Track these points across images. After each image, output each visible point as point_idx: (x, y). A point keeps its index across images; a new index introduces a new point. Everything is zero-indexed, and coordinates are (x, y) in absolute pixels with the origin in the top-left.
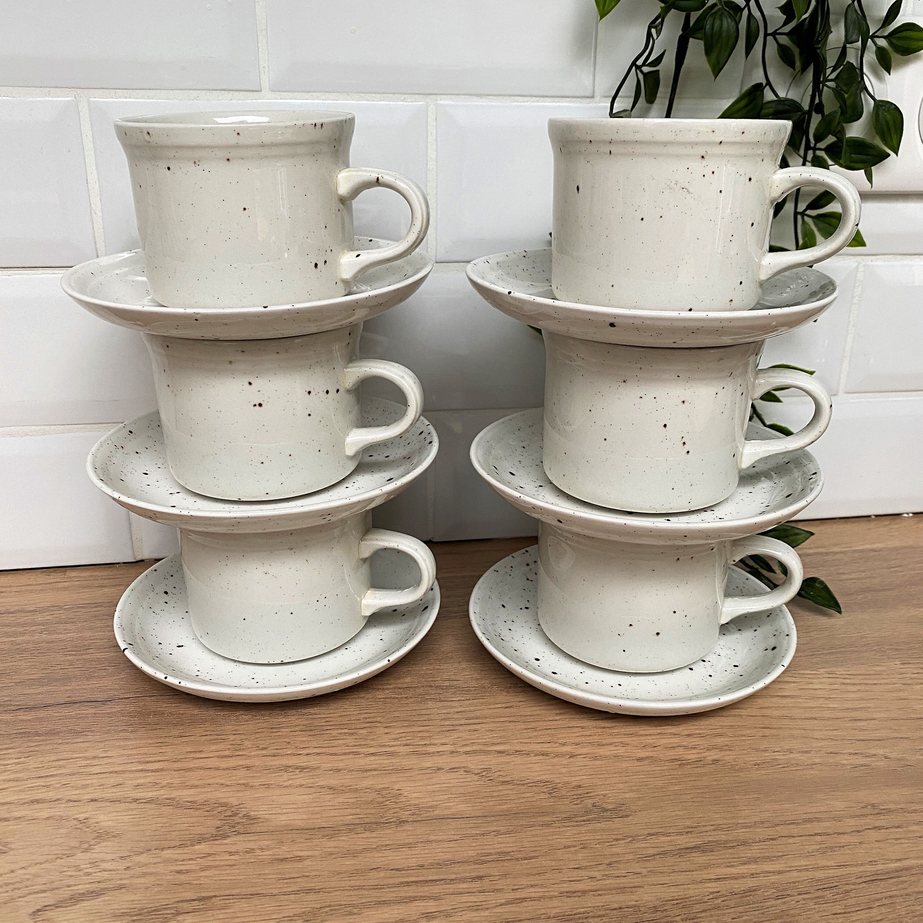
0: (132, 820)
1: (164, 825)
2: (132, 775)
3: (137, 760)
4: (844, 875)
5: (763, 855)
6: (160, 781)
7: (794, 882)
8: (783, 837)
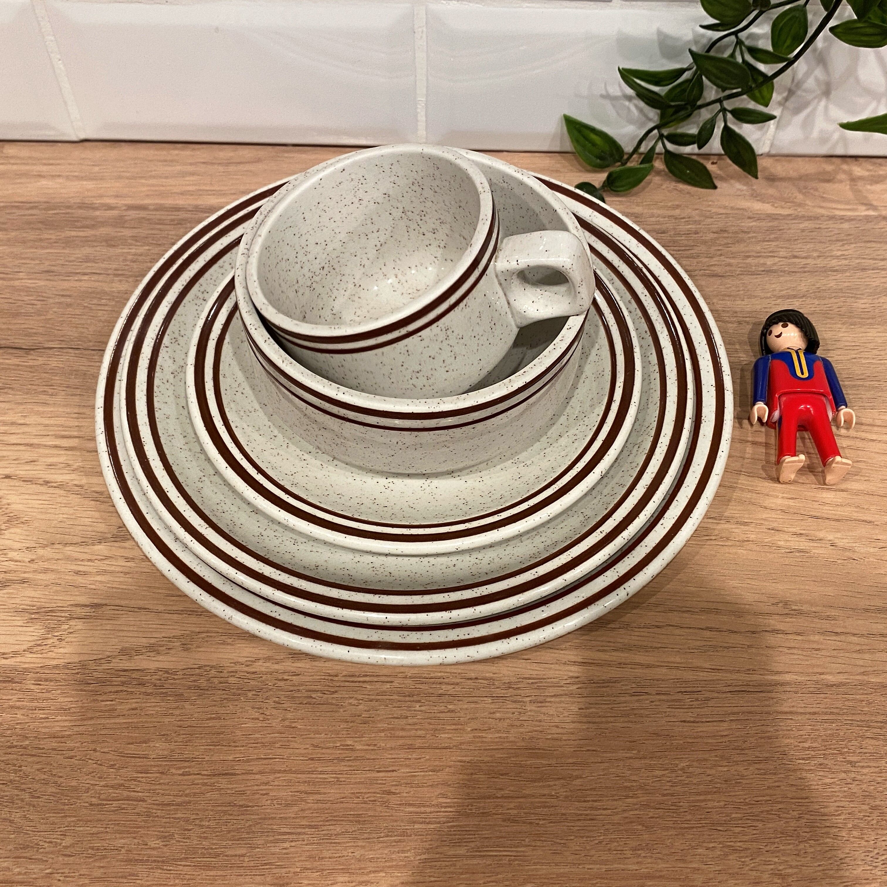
0: (42, 506)
1: (69, 517)
2: (47, 451)
3: (53, 433)
4: (713, 680)
5: (640, 643)
6: (70, 462)
7: (658, 680)
8: (670, 625)
